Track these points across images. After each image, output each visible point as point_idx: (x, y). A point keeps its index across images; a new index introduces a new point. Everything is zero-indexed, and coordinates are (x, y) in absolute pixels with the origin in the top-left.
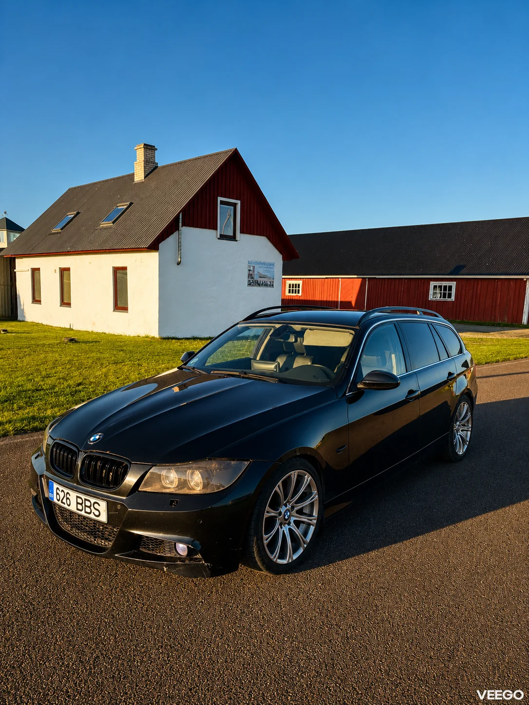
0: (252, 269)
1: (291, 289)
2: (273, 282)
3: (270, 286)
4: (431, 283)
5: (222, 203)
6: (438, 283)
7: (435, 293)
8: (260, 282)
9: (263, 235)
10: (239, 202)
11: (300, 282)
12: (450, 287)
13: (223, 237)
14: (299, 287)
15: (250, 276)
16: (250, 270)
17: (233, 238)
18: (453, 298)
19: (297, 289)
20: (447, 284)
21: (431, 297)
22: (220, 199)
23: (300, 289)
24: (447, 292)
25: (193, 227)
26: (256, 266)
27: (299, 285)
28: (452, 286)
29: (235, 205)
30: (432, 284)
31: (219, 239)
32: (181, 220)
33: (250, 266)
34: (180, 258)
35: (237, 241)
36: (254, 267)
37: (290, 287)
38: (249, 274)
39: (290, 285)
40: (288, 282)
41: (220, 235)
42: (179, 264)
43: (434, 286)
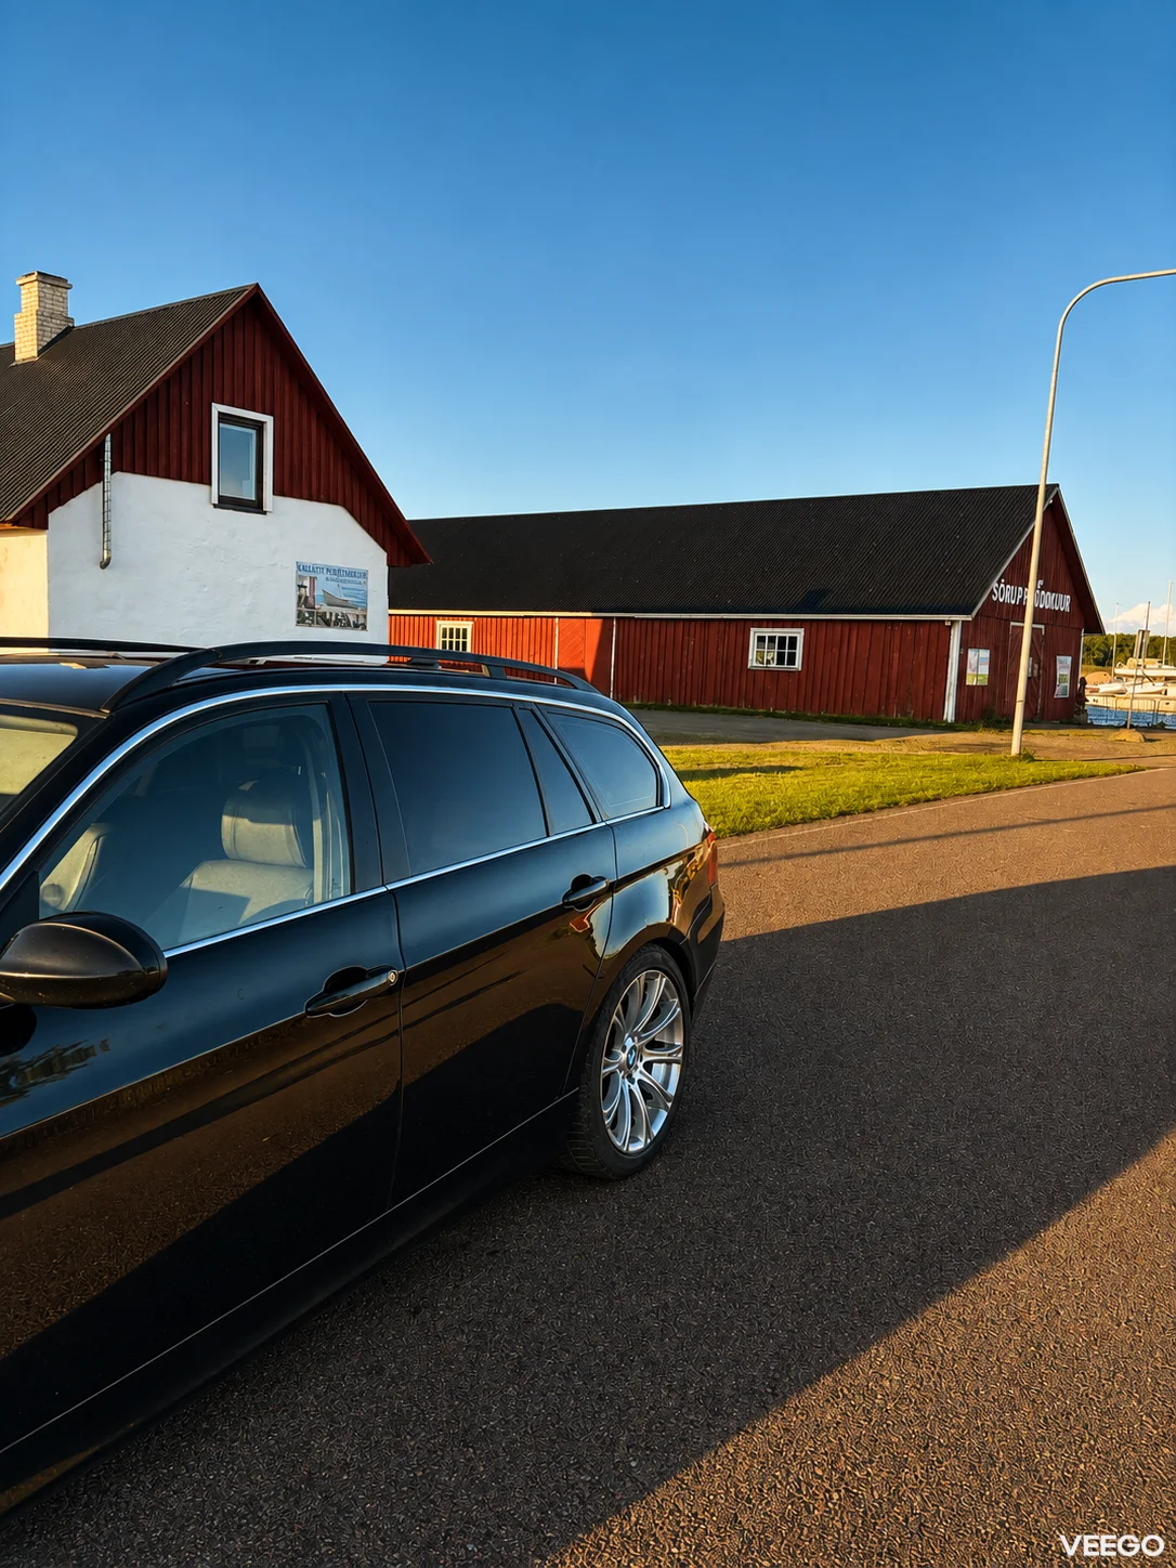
0: (307, 583)
1: (448, 639)
2: (365, 617)
3: (356, 626)
4: (752, 630)
5: (223, 417)
6: (767, 632)
7: (760, 655)
8: (331, 614)
9: (336, 503)
10: (269, 420)
11: (468, 625)
12: (793, 641)
13: (225, 503)
14: (465, 637)
15: (303, 601)
16: (300, 587)
17: (257, 507)
18: (798, 665)
19: (461, 640)
20: (787, 632)
21: (752, 662)
22: (217, 408)
23: (469, 640)
24: (787, 651)
25: (146, 474)
26: (321, 577)
27: (465, 630)
28: (796, 638)
29: (259, 427)
30: (754, 633)
31: (215, 506)
32: (108, 455)
33: (301, 577)
34: (109, 550)
35: (265, 513)
36: (313, 580)
37: (444, 636)
38: (300, 597)
39: (445, 630)
40: (441, 625)
41: (220, 498)
42: (105, 565)
43: (759, 637)
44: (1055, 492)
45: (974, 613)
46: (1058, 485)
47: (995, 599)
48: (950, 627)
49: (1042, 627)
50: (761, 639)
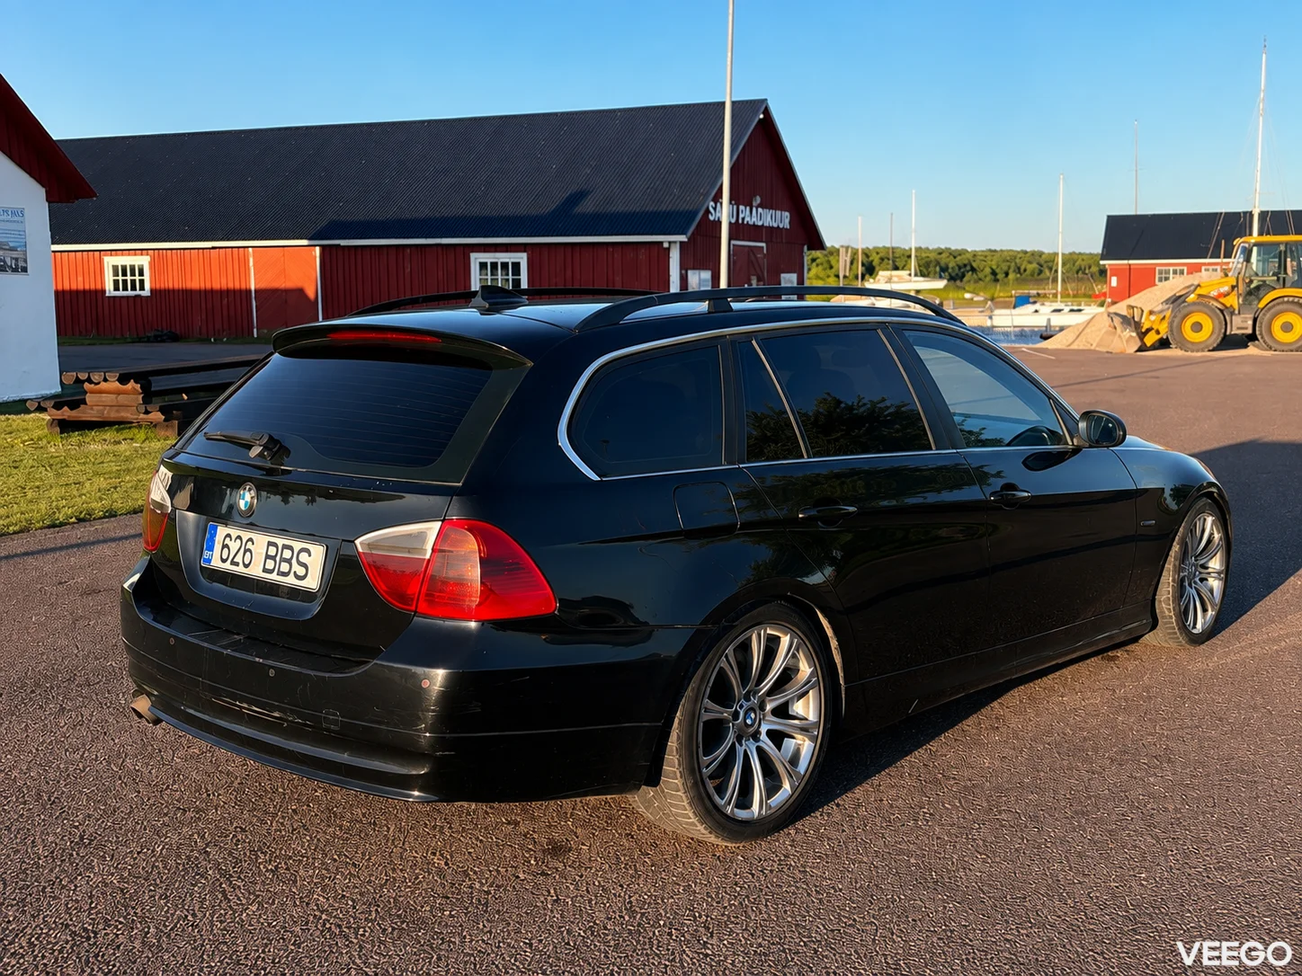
1: (120, 279)
2: (24, 260)
4: (473, 256)
6: (488, 258)
11: (144, 261)
12: (516, 266)
14: (141, 273)
19: (137, 278)
20: (509, 258)
23: (146, 278)
24: (511, 277)
27: (140, 266)
28: (519, 263)
30: (476, 258)
37: (116, 274)
39: (115, 267)
40: (109, 261)
43: (481, 263)
44: (764, 106)
45: (690, 232)
46: (766, 100)
47: (711, 218)
48: (668, 249)
49: (764, 245)
50: (483, 266)
